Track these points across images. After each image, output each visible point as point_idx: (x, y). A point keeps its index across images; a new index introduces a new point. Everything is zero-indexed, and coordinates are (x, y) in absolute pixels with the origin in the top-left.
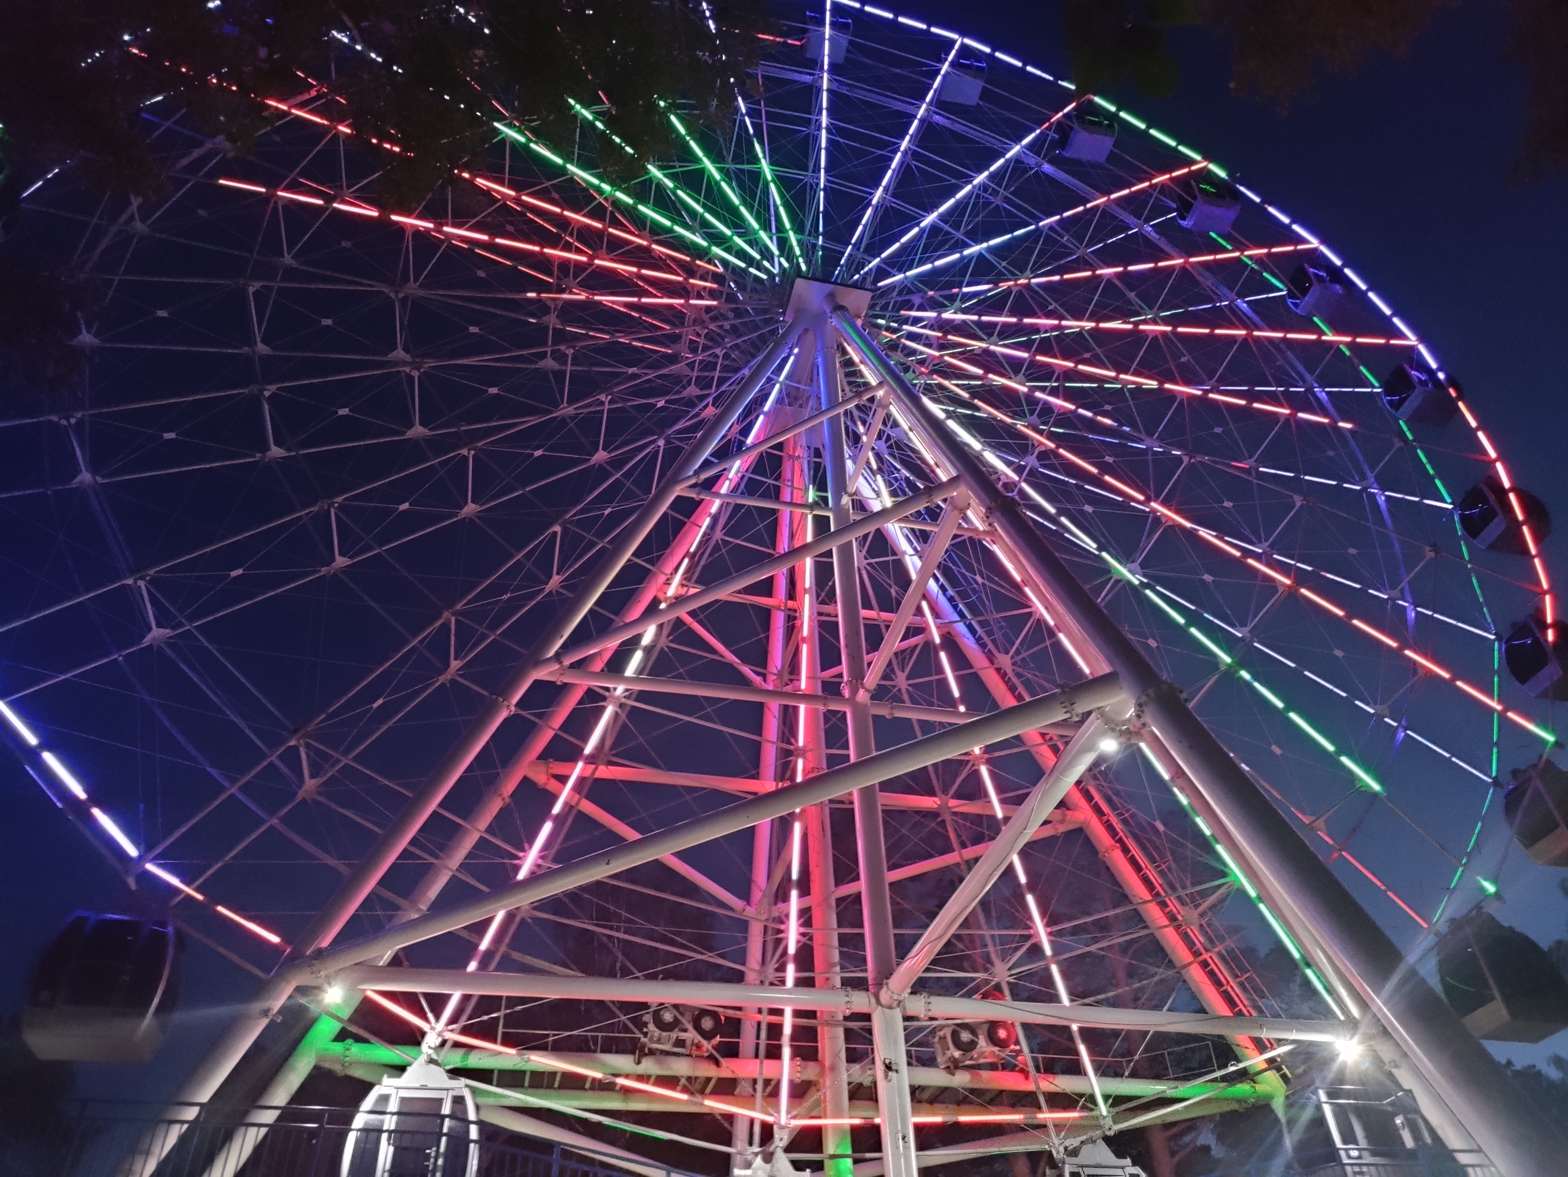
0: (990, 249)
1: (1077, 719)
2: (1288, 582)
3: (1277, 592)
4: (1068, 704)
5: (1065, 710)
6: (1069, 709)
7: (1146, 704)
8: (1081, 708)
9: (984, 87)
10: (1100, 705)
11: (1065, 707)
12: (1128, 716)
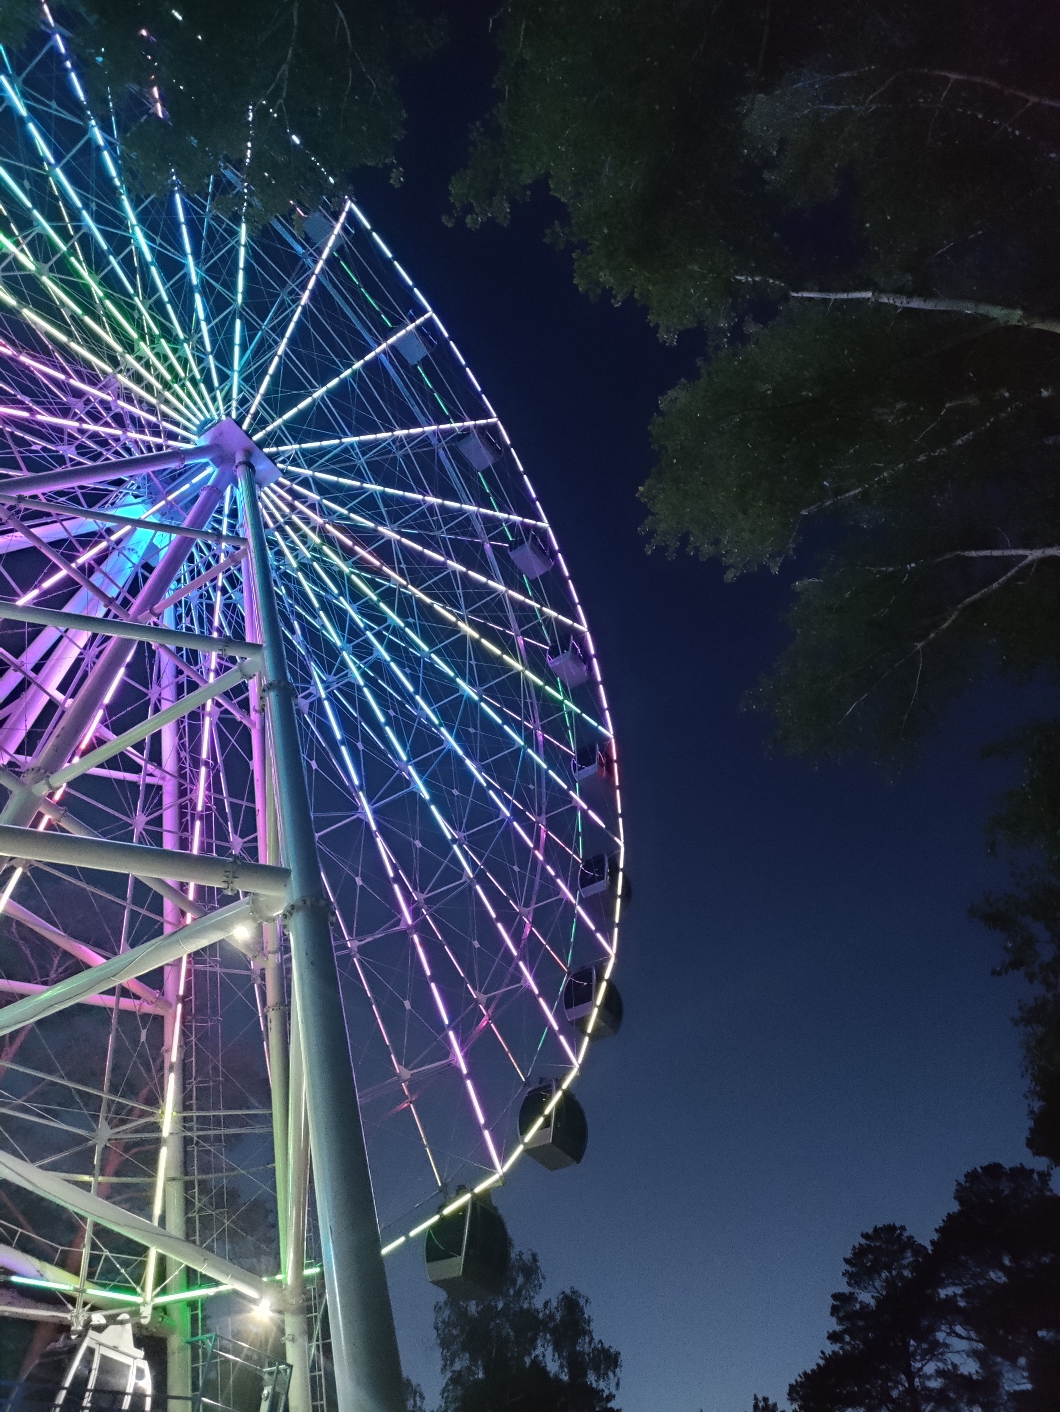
0: (383, 494)
1: (230, 894)
2: (471, 876)
3: (461, 879)
4: (231, 875)
5: (225, 879)
6: (230, 879)
7: (299, 909)
8: (240, 886)
9: (427, 356)
10: (258, 891)
11: (227, 877)
12: (275, 914)
